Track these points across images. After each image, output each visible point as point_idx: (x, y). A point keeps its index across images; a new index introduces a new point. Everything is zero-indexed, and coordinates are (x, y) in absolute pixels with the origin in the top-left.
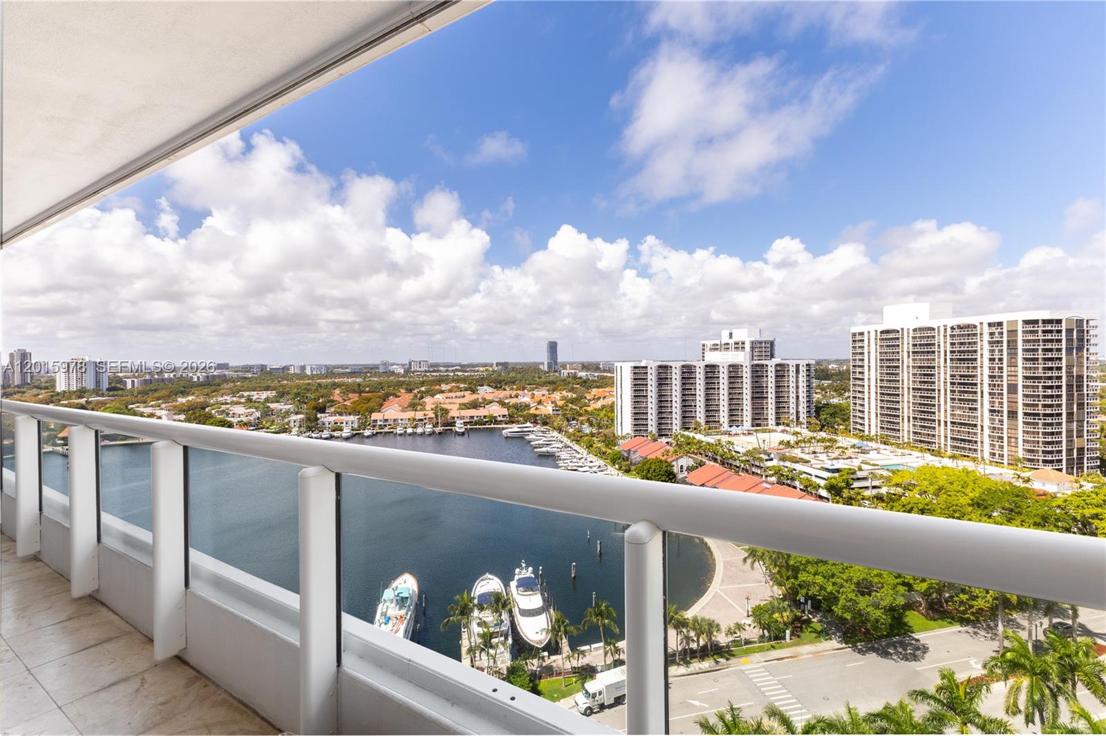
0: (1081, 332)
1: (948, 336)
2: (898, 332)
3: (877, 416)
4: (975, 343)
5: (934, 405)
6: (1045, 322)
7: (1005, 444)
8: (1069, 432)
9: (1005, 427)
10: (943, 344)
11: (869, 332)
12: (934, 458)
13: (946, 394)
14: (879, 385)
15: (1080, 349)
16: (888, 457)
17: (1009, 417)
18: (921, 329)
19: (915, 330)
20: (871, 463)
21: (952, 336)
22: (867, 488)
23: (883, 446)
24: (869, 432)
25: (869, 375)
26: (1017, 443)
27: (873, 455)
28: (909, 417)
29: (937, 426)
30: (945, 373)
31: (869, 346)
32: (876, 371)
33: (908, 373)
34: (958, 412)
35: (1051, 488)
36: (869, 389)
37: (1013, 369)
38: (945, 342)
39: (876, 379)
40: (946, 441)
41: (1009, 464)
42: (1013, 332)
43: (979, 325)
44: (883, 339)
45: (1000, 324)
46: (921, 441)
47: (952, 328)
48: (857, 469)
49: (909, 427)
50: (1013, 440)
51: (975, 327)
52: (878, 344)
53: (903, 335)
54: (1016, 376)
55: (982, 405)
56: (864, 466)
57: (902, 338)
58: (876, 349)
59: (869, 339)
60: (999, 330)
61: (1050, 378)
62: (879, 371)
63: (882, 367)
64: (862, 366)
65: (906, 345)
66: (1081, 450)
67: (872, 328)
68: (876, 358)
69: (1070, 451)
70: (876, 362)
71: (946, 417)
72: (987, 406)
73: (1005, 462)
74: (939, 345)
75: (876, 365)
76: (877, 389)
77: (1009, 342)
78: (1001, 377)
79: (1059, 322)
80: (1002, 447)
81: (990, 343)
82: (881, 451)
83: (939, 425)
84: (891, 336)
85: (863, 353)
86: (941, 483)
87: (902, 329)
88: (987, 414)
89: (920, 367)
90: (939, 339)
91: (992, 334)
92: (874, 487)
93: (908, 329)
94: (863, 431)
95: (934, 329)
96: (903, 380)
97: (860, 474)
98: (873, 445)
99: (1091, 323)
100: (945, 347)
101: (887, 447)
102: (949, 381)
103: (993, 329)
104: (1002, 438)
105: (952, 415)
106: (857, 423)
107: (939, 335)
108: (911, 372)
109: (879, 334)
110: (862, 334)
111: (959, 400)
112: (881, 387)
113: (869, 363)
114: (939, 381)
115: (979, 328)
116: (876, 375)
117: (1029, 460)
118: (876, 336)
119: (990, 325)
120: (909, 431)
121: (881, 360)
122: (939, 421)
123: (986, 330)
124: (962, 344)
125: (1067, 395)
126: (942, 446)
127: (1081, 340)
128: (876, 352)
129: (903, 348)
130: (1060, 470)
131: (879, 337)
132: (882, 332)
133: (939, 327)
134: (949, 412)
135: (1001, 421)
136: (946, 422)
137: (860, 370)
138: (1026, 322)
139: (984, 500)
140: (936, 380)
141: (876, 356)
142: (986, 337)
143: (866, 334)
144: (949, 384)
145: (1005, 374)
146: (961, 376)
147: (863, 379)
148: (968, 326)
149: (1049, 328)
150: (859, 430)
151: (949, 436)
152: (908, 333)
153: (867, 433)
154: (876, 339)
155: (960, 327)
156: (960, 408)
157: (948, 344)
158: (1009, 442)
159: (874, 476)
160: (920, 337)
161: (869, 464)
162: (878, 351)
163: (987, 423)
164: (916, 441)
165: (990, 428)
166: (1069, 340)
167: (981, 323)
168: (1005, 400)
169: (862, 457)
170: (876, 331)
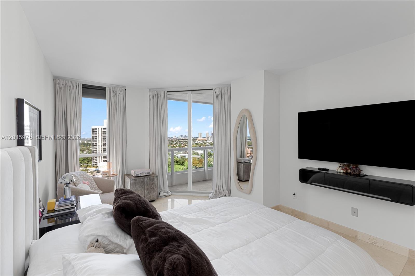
11: (99, 129)
14: (102, 147)
25: (99, 144)
31: (99, 133)
39: (102, 146)
44: (104, 131)
52: (102, 133)
58: (101, 135)
59: (99, 131)
62: (102, 143)
63: (103, 141)
64: (96, 141)
67: (100, 127)
68: (102, 138)
70: (102, 139)
75: (102, 141)
76: (102, 149)
85: (97, 136)
106: (94, 162)
109: (102, 129)
110: (96, 129)
112: (103, 148)
113: (99, 140)
116: (102, 144)
118: (101, 130)
121: (103, 139)
128: (101, 136)
131: (102, 130)
132: (103, 129)
137: (96, 142)
141: (102, 137)
143: (98, 129)
147: (97, 146)
150: (95, 165)
154: (101, 131)
162: (102, 135)
170: (101, 128)
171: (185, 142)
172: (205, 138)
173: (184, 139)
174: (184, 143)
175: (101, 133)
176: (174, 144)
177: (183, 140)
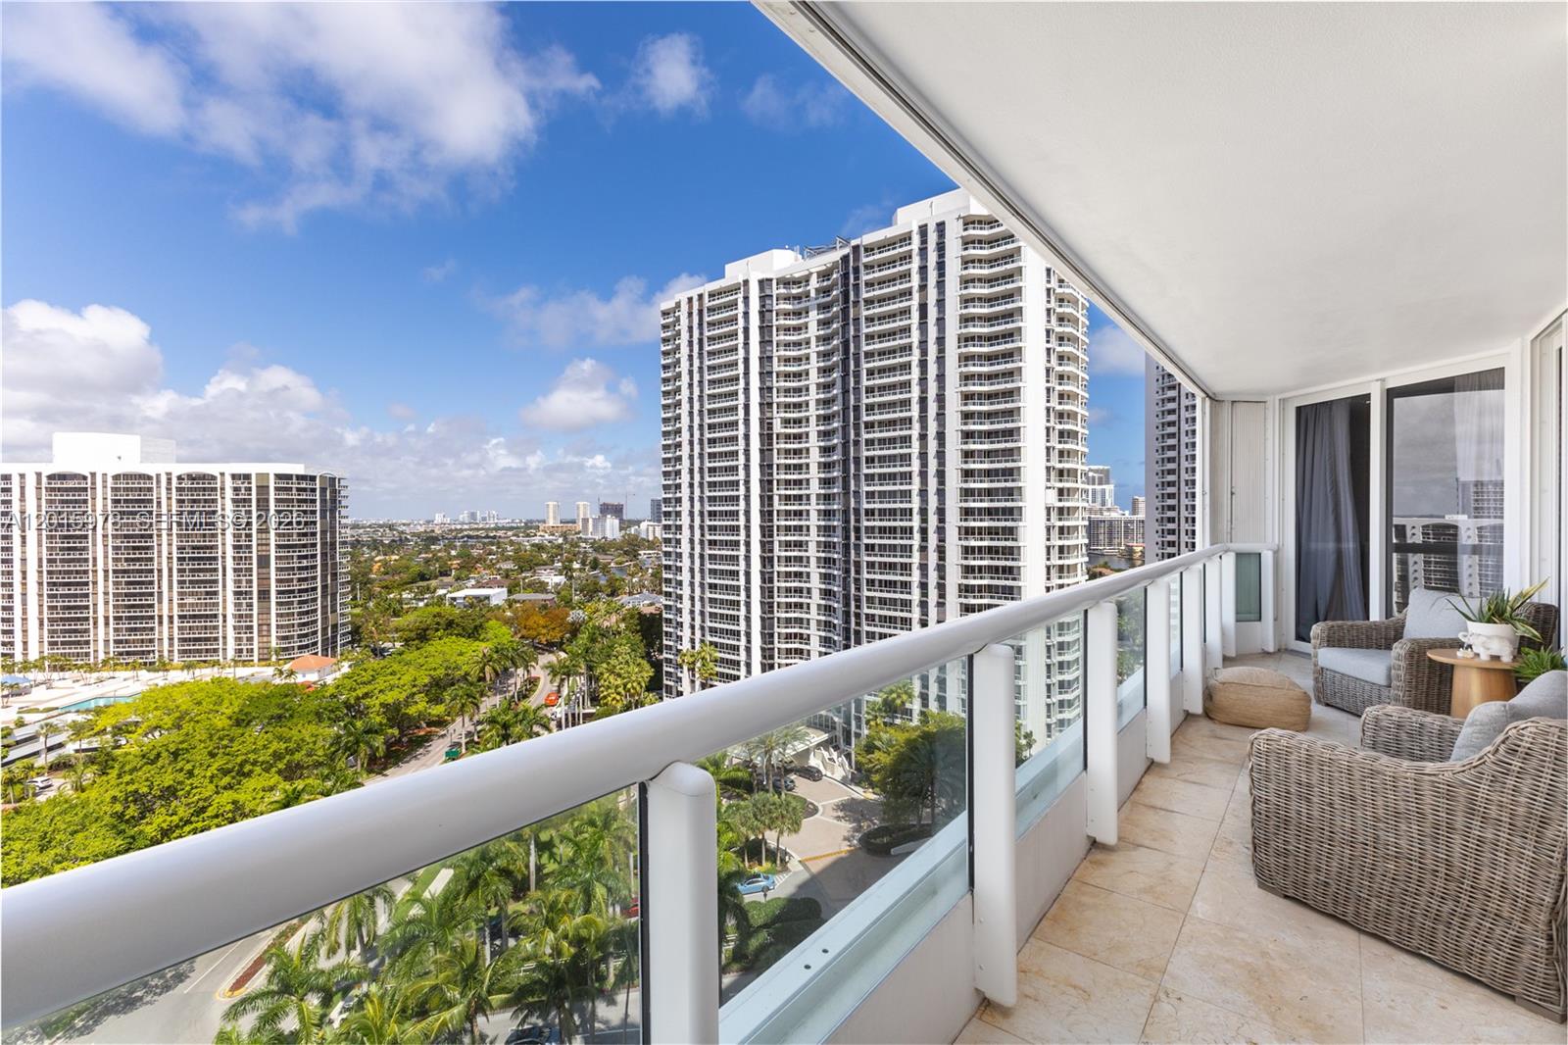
0: (334, 492)
1: (174, 490)
2: (85, 478)
3: (41, 624)
4: (214, 501)
5: (151, 594)
6: (301, 478)
7: (255, 635)
8: (324, 607)
9: (255, 612)
10: (166, 502)
11: (22, 476)
12: (152, 675)
13: (170, 576)
14: (45, 569)
15: (333, 511)
16: (72, 691)
17: (259, 598)
18: (127, 477)
19: (116, 477)
20: (41, 707)
21: (179, 489)
22: (36, 754)
23: (55, 675)
24: (25, 655)
25: (24, 552)
26: (269, 631)
27: (39, 695)
28: (107, 618)
29: (156, 625)
30: (170, 545)
31: (23, 498)
32: (40, 545)
33: (106, 546)
34: (190, 600)
35: (313, 677)
36: (24, 578)
37: (264, 536)
38: (169, 499)
39: (40, 560)
40: (171, 645)
41: (259, 660)
42: (263, 489)
43: (219, 477)
44: (53, 490)
45: (247, 477)
46: (128, 653)
47: (180, 478)
48: (12, 726)
49: (107, 634)
50: (265, 628)
51: (214, 478)
52: (44, 497)
53: (93, 483)
54: (268, 545)
55: (224, 586)
56: (28, 718)
57: (93, 489)
58: (39, 506)
59: (22, 488)
60: (246, 485)
61: (304, 546)
62: (44, 545)
63: (50, 537)
64: (6, 537)
65: (101, 502)
66: (335, 627)
67: (30, 468)
69: (325, 630)
71: (171, 609)
72: (231, 587)
73: (256, 658)
74: (159, 503)
75: (40, 535)
76: (41, 576)
77: (258, 500)
78: (250, 547)
79: (313, 478)
80: (250, 639)
81: (234, 501)
82: (55, 684)
83: (161, 623)
84: (71, 484)
86: (183, 707)
87: (93, 475)
88: (230, 598)
89: (126, 536)
90: (159, 493)
91: (236, 490)
92: (50, 749)
93: (105, 475)
94: (12, 656)
95: (149, 478)
96: (95, 559)
97: (20, 734)
98: (34, 675)
99: (343, 483)
100: (169, 505)
101: (67, 674)
102: (175, 555)
103: (239, 483)
104: (251, 627)
105: (181, 605)
107: (159, 487)
108: (110, 544)
109: (44, 480)
110: (6, 478)
111: (191, 582)
112: (50, 572)
114: (160, 556)
115: (219, 481)
116: (40, 552)
117: (285, 649)
118: (39, 482)
119: (234, 477)
120: (107, 642)
122: (160, 617)
123: (229, 483)
124: (194, 501)
125: (322, 565)
126: (166, 654)
127: (334, 501)
128: (39, 511)
129: (94, 505)
130: (316, 654)
131: (44, 485)
132: (51, 477)
133: (158, 476)
134: (175, 602)
135: (250, 605)
136: (171, 618)
138: (279, 477)
139: (246, 714)
140: (155, 555)
142: (229, 494)
143: (15, 479)
144: (175, 560)
145: (254, 543)
146: (194, 548)
148: (203, 477)
149: (304, 486)
150: (3, 655)
151: (176, 636)
152: (105, 482)
153: (19, 658)
154: (39, 489)
155: (191, 477)
156: (192, 594)
157: (174, 502)
158: (259, 631)
159: (52, 729)
160: (126, 489)
161: (37, 711)
162: (43, 509)
163: (231, 610)
164: (121, 654)
165: (235, 616)
166: (323, 501)
167: (222, 474)
168: (255, 578)
169: (17, 703)
170: (39, 475)
171: (486, 540)
172: (574, 522)
173: (482, 529)
174: (484, 544)
175: (39, 499)
176: (438, 548)
177: (478, 530)
